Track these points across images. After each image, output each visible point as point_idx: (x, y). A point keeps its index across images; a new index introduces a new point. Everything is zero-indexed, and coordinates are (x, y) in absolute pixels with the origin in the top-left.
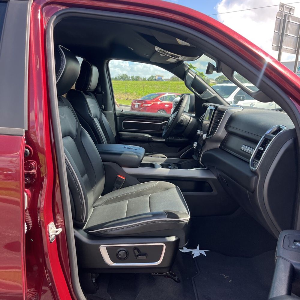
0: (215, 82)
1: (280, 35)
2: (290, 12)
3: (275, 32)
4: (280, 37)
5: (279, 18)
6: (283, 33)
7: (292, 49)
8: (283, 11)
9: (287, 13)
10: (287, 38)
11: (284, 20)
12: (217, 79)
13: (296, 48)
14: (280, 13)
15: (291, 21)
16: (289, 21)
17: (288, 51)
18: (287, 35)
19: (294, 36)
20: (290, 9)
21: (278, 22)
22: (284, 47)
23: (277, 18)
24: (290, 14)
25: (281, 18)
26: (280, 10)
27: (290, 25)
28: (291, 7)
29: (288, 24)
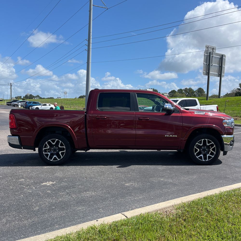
0: (168, 95)
1: (208, 65)
2: (213, 50)
3: (204, 63)
4: (208, 67)
5: (206, 54)
6: (209, 64)
7: (216, 73)
8: (208, 50)
9: (211, 51)
10: (212, 67)
11: (210, 56)
12: (170, 93)
13: (219, 73)
14: (206, 52)
15: (214, 56)
16: (213, 56)
17: (214, 75)
18: (212, 65)
19: (217, 65)
20: (213, 48)
21: (206, 57)
22: (211, 73)
23: (204, 55)
24: (213, 51)
25: (207, 55)
26: (206, 49)
27: (213, 59)
28: (213, 47)
29: (212, 58)
